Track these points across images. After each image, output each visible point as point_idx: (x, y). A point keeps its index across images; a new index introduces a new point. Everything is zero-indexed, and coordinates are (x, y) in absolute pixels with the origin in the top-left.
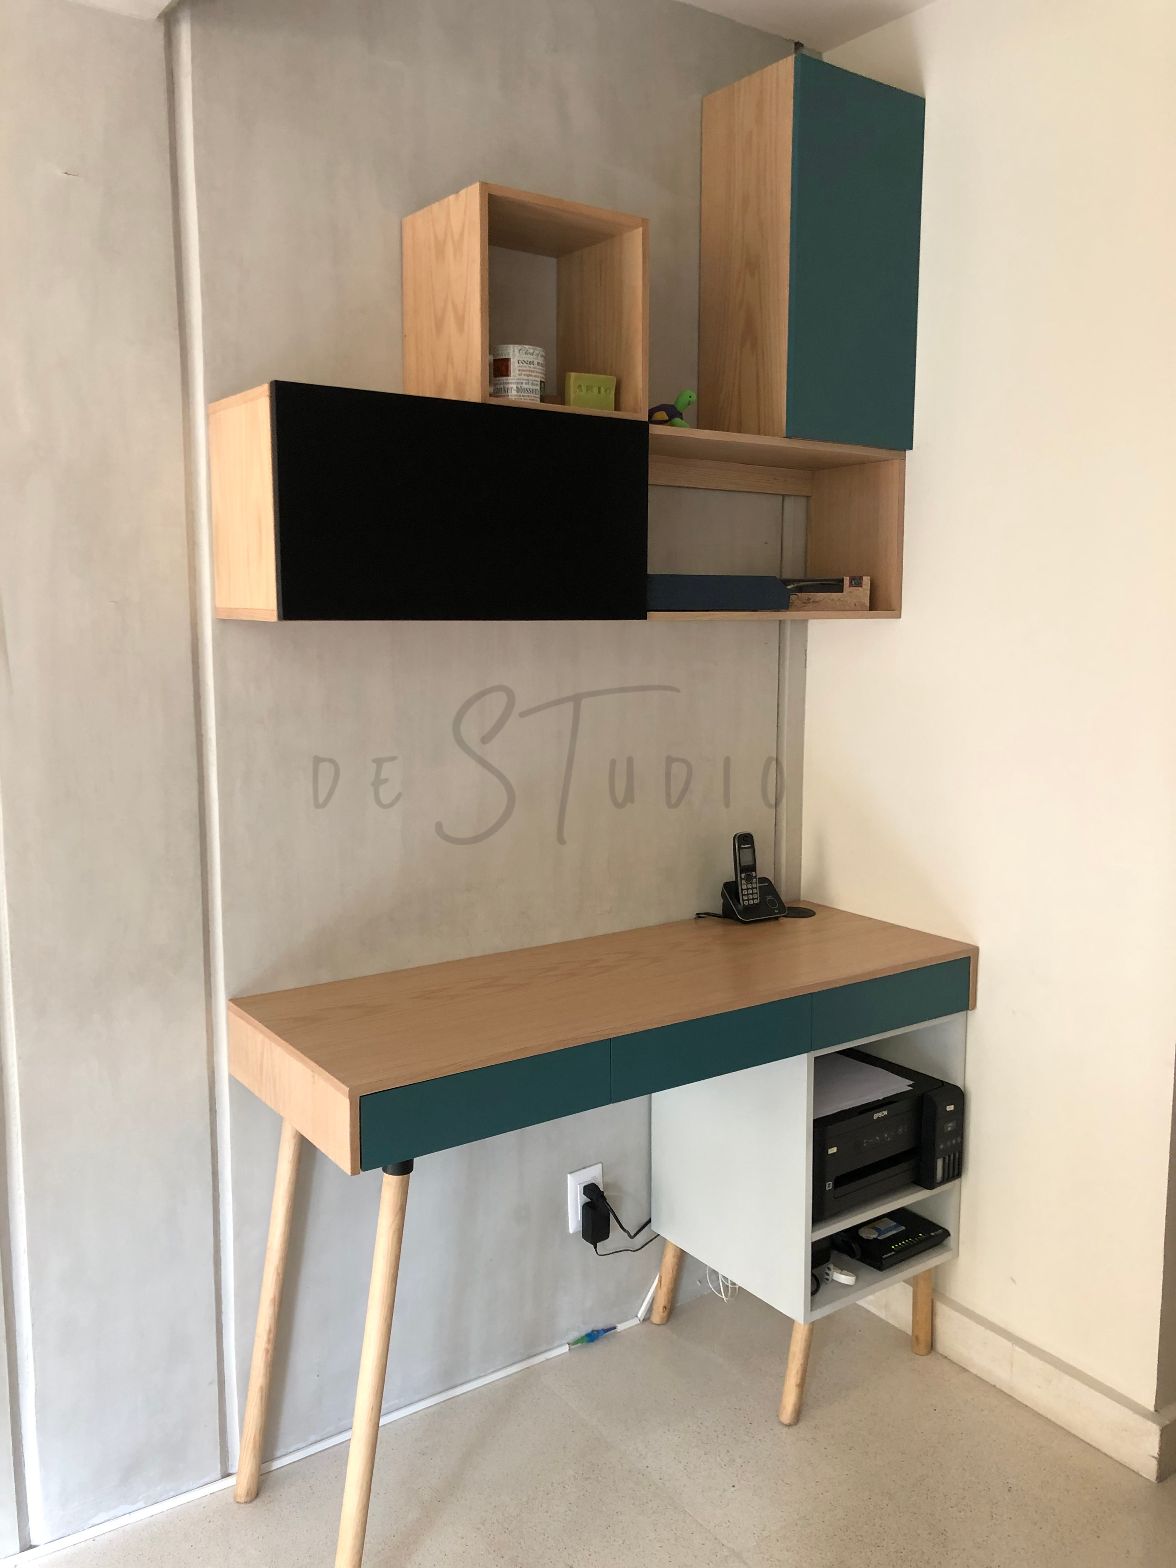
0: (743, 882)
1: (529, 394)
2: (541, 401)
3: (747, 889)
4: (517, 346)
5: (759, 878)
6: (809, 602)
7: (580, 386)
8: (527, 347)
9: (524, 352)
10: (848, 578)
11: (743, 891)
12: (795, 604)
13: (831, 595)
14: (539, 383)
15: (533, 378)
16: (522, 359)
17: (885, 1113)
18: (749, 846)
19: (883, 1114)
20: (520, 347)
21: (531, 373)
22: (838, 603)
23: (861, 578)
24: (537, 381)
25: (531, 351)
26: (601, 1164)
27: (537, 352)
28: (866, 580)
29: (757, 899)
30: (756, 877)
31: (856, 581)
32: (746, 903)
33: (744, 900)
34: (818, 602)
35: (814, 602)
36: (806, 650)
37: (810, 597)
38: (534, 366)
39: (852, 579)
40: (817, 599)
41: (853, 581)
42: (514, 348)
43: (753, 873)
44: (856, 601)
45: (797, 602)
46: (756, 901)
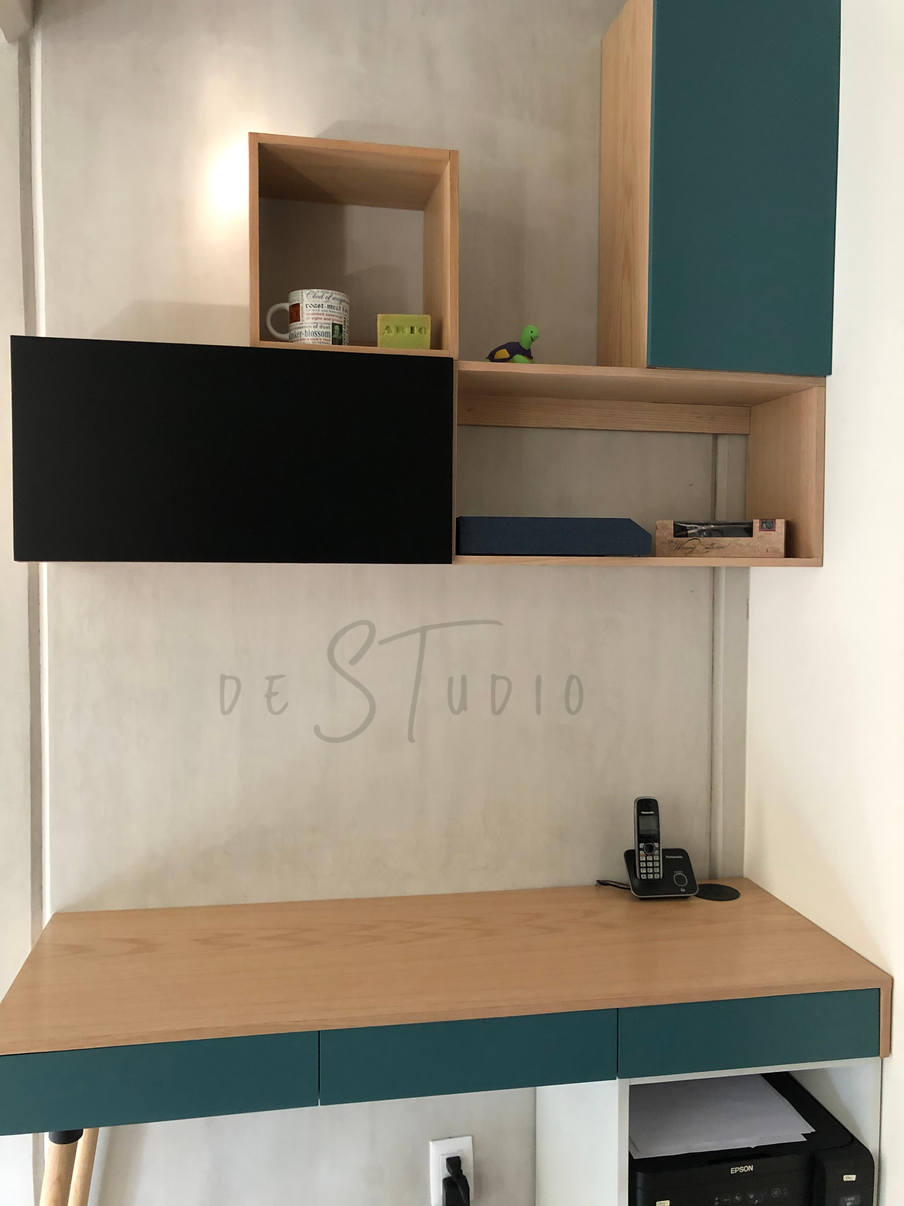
0: (642, 852)
1: (317, 337)
2: (333, 344)
3: (646, 861)
4: (305, 290)
5: (663, 850)
6: (713, 548)
7: (387, 327)
8: (315, 290)
9: (312, 296)
10: (758, 521)
11: (641, 863)
12: (697, 548)
13: (740, 540)
14: (331, 326)
15: (323, 321)
16: (309, 304)
17: (750, 1168)
18: (652, 813)
19: (746, 1169)
20: (308, 291)
21: (320, 317)
22: (747, 549)
23: (773, 521)
24: (329, 324)
25: (320, 294)
26: (470, 1138)
27: (326, 295)
28: (780, 524)
29: (659, 873)
30: (659, 849)
31: (768, 524)
32: (644, 877)
33: (641, 874)
34: (723, 547)
35: (718, 548)
36: (748, 600)
37: (714, 542)
38: (323, 309)
39: (763, 522)
40: (723, 544)
41: (764, 524)
42: (302, 293)
43: (655, 844)
44: (768, 546)
45: (699, 548)
46: (657, 876)
